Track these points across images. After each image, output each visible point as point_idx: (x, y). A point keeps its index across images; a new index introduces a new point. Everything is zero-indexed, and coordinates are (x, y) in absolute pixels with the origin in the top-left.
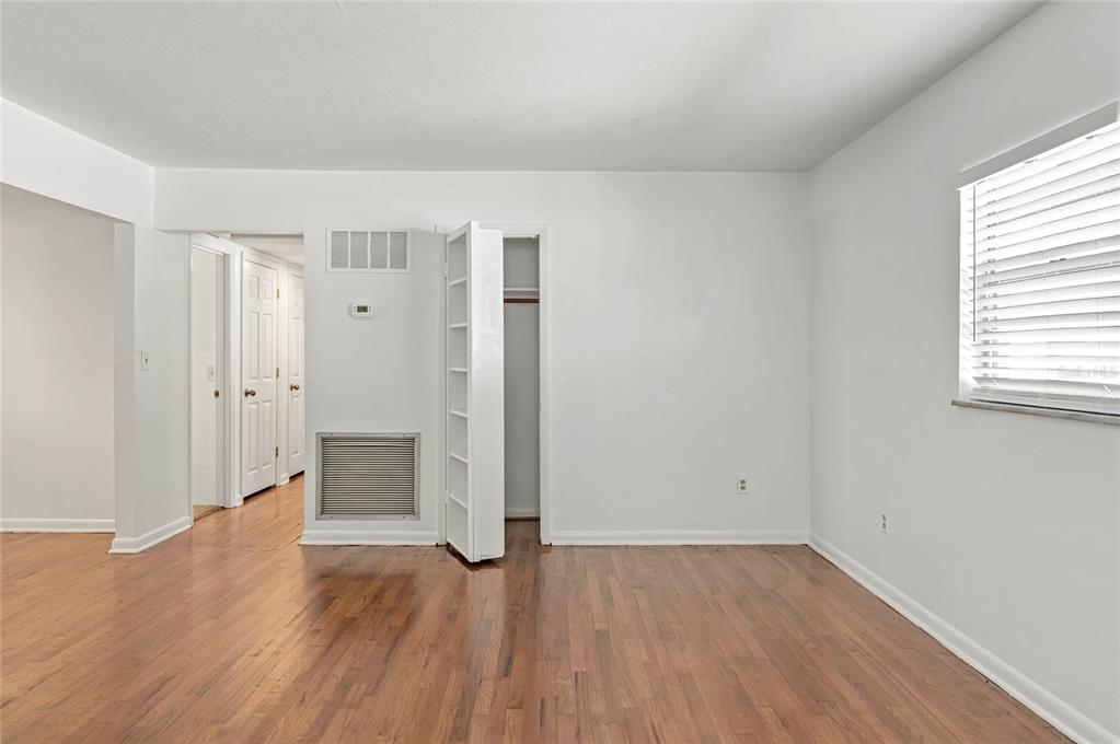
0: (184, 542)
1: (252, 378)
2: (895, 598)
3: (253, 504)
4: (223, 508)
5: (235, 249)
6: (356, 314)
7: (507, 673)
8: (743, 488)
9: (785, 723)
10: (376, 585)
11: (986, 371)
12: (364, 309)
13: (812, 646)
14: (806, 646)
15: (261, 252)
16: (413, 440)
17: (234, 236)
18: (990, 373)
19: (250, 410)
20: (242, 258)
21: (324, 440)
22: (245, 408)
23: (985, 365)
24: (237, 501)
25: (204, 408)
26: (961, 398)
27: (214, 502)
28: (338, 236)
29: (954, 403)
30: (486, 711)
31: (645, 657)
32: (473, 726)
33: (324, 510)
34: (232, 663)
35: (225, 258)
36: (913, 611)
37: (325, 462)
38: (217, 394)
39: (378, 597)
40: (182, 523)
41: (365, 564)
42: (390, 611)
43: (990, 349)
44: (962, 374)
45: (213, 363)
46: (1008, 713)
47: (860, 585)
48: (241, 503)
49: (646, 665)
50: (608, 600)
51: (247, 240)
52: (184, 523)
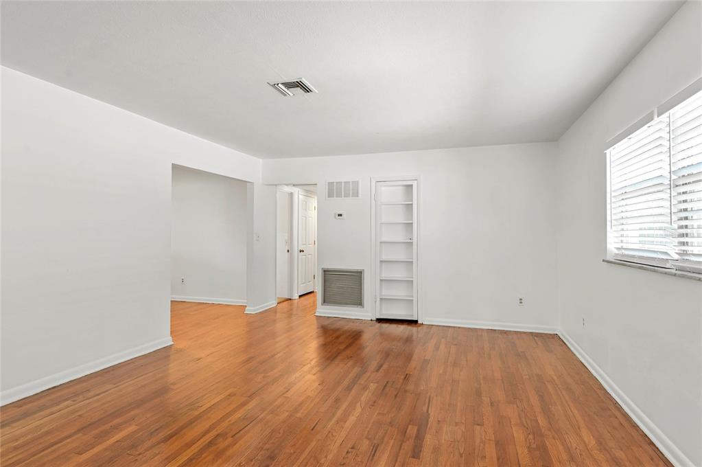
0: (273, 311)
1: (303, 245)
2: (588, 362)
3: (302, 298)
4: (290, 299)
5: (295, 190)
6: (337, 217)
7: (378, 370)
8: (521, 303)
9: (492, 404)
10: (338, 333)
11: (622, 244)
12: (340, 215)
13: (527, 377)
14: (524, 377)
15: (307, 191)
16: (361, 272)
17: (294, 185)
18: (625, 246)
19: (302, 259)
20: (298, 194)
21: (325, 271)
22: (300, 257)
23: (622, 241)
24: (296, 296)
25: (282, 257)
26: (609, 258)
27: (287, 296)
28: (330, 184)
29: (603, 261)
30: (363, 382)
31: (441, 372)
32: (355, 387)
33: (325, 301)
34: (275, 355)
35: (291, 194)
36: (593, 368)
37: (325, 281)
38: (288, 251)
39: (337, 338)
40: (272, 303)
41: (337, 325)
42: (341, 343)
43: (625, 233)
44: (608, 246)
45: (287, 238)
46: (616, 417)
47: (575, 355)
48: (298, 297)
49: (440, 375)
50: (437, 348)
51: (301, 187)
52: (273, 304)
